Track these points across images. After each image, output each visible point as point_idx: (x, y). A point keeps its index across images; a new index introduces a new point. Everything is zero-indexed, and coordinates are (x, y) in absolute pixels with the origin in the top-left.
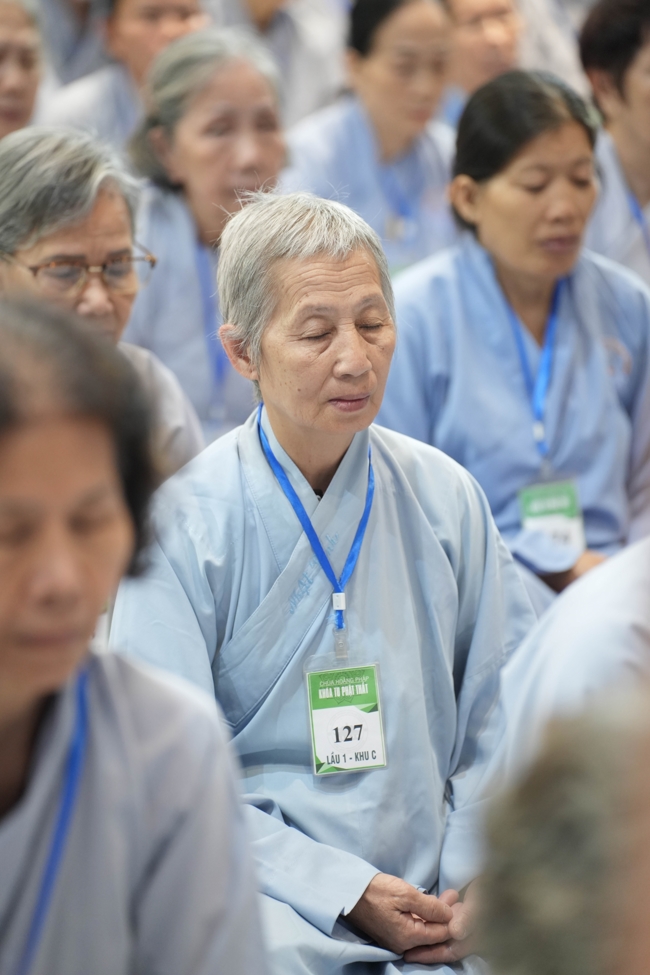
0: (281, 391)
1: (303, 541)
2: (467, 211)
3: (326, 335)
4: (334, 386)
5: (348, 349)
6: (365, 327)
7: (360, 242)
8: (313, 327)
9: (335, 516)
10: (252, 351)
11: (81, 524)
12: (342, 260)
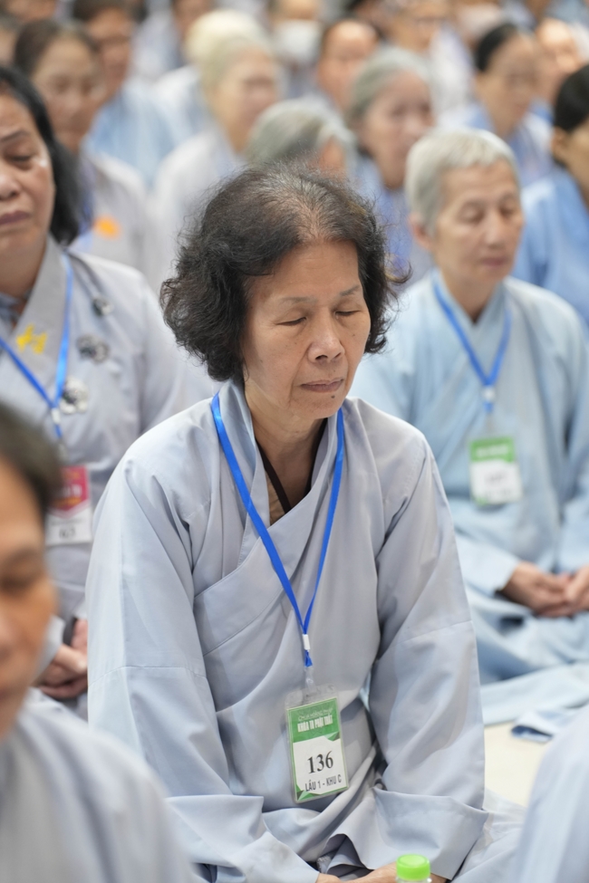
0: (450, 257)
1: (463, 358)
2: (563, 154)
3: (478, 218)
4: (484, 253)
5: (493, 228)
6: (506, 212)
7: (501, 158)
8: (471, 213)
9: (485, 339)
10: (430, 231)
11: (339, 312)
12: (489, 169)
